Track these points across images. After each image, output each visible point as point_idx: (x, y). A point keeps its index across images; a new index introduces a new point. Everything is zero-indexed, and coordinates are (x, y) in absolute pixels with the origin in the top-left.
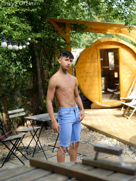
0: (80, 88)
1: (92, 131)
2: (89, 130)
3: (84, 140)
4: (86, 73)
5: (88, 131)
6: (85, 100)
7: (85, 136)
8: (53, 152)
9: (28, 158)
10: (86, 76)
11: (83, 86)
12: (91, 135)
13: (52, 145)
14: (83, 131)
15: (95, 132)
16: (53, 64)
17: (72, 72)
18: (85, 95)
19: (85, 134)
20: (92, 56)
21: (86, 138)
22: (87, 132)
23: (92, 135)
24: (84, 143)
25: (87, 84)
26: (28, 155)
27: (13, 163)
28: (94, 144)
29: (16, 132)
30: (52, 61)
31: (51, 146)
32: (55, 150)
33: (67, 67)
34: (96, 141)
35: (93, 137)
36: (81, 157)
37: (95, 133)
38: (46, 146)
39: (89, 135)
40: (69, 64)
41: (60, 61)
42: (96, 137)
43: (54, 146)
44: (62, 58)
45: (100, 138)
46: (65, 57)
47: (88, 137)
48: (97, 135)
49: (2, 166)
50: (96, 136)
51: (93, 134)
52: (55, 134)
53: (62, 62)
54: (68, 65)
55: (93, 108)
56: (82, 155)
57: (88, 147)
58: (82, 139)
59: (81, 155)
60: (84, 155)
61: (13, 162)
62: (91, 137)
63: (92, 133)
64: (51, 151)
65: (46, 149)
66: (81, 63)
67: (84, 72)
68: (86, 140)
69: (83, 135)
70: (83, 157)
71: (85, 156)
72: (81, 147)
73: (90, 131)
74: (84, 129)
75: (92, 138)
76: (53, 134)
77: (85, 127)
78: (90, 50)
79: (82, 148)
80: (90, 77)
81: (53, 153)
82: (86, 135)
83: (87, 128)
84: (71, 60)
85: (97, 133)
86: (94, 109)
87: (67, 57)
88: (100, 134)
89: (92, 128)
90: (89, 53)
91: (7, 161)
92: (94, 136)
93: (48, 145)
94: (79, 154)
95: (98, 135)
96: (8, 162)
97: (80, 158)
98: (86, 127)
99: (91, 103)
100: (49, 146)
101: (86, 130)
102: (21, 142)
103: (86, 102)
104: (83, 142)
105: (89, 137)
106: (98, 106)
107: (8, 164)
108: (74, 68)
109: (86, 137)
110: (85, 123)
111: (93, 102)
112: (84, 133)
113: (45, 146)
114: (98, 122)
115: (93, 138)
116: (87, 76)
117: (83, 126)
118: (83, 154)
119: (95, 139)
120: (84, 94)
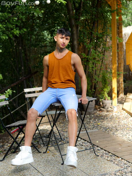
3: (122, 132)
7: (126, 126)
21: (126, 130)
24: (120, 137)
33: (62, 46)
39: (130, 126)
40: (64, 42)
41: (56, 38)
44: (58, 36)
46: (60, 35)
47: (128, 128)
49: (4, 158)
52: (89, 121)
53: (57, 40)
54: (63, 44)
56: (111, 154)
60: (114, 154)
69: (123, 125)
76: (88, 120)
79: (114, 143)
84: (67, 38)
87: (63, 35)
94: (108, 152)
101: (128, 119)
112: (126, 123)
117: (127, 114)
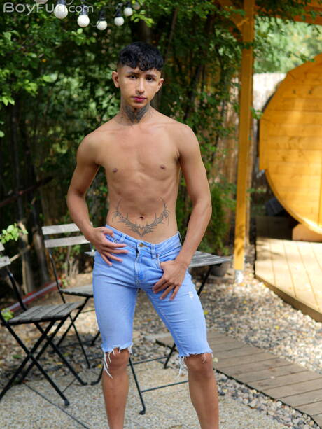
0: (268, 178)
1: (292, 310)
2: (282, 305)
3: (266, 336)
4: (288, 138)
5: (279, 306)
6: (276, 212)
7: (271, 321)
8: (166, 367)
9: (84, 380)
10: (287, 146)
11: (276, 172)
12: (287, 321)
13: (166, 343)
14: (265, 304)
15: (299, 312)
16: (196, 102)
17: (250, 133)
18: (279, 200)
19: (270, 316)
20: (310, 93)
21: (273, 330)
22: (276, 311)
23: (292, 323)
24: (265, 348)
25: (289, 169)
26: (89, 367)
27: (37, 393)
28: (296, 353)
29: (61, 293)
30: (194, 91)
31: (164, 345)
32: (172, 360)
33: (137, 101)
34: (301, 345)
35: (294, 327)
36: (251, 397)
37: (302, 315)
38: (151, 341)
39: (281, 320)
41: (117, 78)
42: (304, 329)
43: (172, 346)
44: (120, 71)
45: (316, 336)
47: (277, 327)
48: (307, 325)
50: (302, 326)
51: (295, 318)
53: (120, 83)
54: (137, 95)
55: (299, 238)
56: (255, 391)
57: (277, 362)
58: (260, 331)
59: (252, 389)
61: (37, 389)
62: (287, 328)
63: (291, 314)
64: (162, 363)
65: (147, 351)
66: (277, 110)
67: (285, 135)
68: (273, 336)
69: (264, 318)
70: (257, 397)
71: (266, 395)
72: (255, 362)
73: (285, 306)
74: (267, 300)
75: (291, 334)
77: (272, 293)
78: (306, 73)
79: (256, 365)
80: (300, 150)
81: (165, 371)
82: (274, 320)
83: (276, 296)
84: (150, 76)
85: (308, 317)
86: (302, 240)
88: (316, 321)
89: (293, 299)
90: (303, 81)
91: (19, 383)
92: (298, 326)
93: (154, 341)
94: (247, 386)
95: (310, 324)
96: (23, 386)
97: (247, 401)
98: (275, 293)
99: (294, 223)
100: (157, 345)
101: (273, 302)
102: (72, 324)
103: (280, 219)
104: (261, 343)
105: (281, 326)
106: (313, 233)
107: (20, 391)
108: (256, 118)
109: (273, 325)
110: (272, 282)
111: (299, 221)
112: (269, 312)
113: (147, 344)
114: (310, 282)
115: (295, 332)
116: (290, 148)
117: (267, 290)
118: (260, 389)
119: (301, 337)
120: (277, 197)
